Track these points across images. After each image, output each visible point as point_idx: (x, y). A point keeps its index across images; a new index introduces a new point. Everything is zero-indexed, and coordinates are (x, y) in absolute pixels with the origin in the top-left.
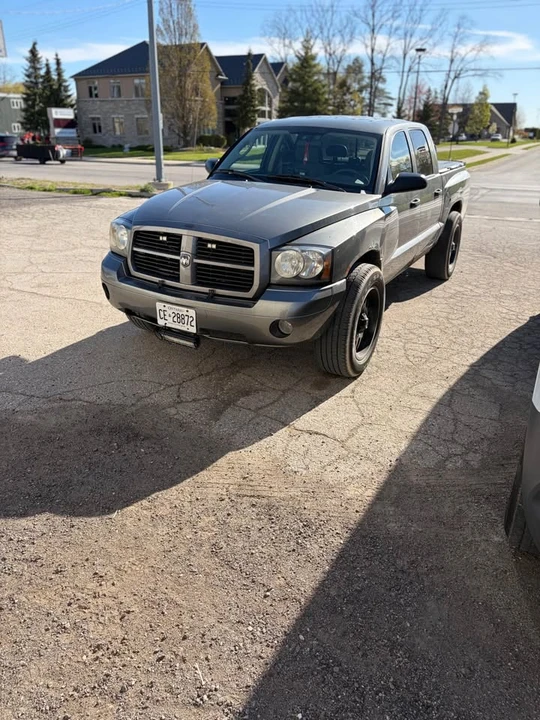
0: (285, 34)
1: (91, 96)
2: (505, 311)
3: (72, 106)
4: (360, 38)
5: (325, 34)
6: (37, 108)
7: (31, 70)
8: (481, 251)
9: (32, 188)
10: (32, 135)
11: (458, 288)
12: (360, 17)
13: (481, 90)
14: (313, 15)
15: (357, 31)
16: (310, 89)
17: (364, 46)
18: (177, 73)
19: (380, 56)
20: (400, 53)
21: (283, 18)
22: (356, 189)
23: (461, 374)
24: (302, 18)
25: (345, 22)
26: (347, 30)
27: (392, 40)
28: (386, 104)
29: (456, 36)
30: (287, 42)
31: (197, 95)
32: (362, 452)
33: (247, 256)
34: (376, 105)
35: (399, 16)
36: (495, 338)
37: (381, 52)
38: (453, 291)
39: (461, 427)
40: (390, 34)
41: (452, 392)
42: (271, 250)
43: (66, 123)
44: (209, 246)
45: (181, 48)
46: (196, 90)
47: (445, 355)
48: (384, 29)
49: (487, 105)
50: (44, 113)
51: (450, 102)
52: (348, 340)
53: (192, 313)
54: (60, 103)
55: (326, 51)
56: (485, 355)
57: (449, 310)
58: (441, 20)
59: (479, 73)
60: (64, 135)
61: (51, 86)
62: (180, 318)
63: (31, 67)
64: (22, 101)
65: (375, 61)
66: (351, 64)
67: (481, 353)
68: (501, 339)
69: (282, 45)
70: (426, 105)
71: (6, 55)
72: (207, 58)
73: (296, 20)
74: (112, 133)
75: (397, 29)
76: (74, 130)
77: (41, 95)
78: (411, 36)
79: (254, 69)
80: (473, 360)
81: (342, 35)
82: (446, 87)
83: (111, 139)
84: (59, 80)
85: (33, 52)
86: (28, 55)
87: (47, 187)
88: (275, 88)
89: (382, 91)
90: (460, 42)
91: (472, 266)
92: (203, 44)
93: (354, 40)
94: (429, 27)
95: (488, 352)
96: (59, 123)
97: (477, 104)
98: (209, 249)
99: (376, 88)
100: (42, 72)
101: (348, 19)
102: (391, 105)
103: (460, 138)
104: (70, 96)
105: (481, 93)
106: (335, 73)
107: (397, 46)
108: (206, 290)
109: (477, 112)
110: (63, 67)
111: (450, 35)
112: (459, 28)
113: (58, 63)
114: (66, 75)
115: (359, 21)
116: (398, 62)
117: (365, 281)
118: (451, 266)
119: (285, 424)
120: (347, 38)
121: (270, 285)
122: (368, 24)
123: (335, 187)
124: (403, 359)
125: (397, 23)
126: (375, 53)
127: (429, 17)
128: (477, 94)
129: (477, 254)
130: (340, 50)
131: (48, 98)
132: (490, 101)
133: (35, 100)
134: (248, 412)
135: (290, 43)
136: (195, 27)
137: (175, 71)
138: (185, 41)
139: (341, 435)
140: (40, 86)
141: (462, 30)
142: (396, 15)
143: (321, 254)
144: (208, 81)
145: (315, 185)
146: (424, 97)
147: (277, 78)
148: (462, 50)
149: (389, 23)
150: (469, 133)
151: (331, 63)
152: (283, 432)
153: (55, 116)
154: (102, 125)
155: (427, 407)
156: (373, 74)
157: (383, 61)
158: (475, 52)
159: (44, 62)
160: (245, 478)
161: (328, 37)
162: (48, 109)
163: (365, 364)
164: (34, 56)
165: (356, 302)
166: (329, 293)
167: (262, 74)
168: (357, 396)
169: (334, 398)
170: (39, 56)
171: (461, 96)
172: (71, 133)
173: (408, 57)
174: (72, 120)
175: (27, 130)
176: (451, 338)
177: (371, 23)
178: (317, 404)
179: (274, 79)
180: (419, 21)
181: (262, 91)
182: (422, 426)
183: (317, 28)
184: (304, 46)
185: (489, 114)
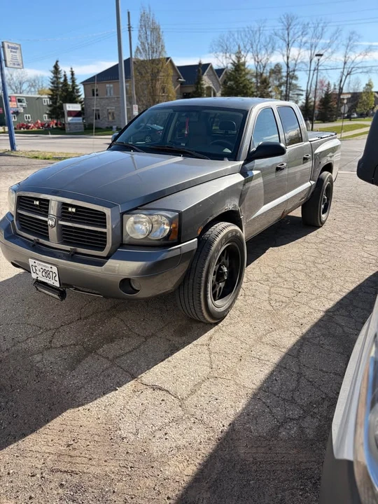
0: (226, 50)
1: (94, 95)
2: (366, 255)
3: (81, 102)
4: (279, 50)
5: (255, 49)
6: (58, 104)
7: (54, 79)
8: (354, 201)
9: (36, 158)
10: (55, 121)
11: (329, 234)
12: (279, 36)
13: (367, 83)
14: (246, 36)
15: (277, 45)
16: (241, 85)
17: (282, 56)
18: (150, 78)
19: (294, 62)
20: (307, 59)
21: (225, 39)
22: (220, 157)
23: (316, 320)
24: (238, 38)
25: (268, 40)
26: (270, 45)
27: (302, 50)
28: (298, 95)
29: (348, 46)
30: (228, 55)
31: (164, 92)
32: (198, 413)
33: (100, 219)
34: (290, 95)
35: (307, 34)
36: (352, 282)
37: (294, 59)
38: (324, 237)
39: (303, 382)
40: (300, 47)
41: (304, 340)
42: (122, 214)
43: (75, 114)
44: (70, 209)
45: (153, 61)
46: (163, 89)
47: (305, 299)
48: (296, 43)
49: (372, 93)
50: (61, 108)
51: (344, 91)
52: (202, 293)
53: (55, 269)
54: (73, 100)
55: (255, 60)
56: (342, 300)
57: (317, 255)
58: (338, 34)
59: (365, 70)
60: (74, 121)
61: (67, 89)
62: (47, 273)
63: (54, 77)
64: (48, 100)
65: (290, 65)
66: (273, 68)
67: (338, 298)
68: (358, 283)
69: (224, 57)
70: (327, 94)
71: (23, 68)
72: (170, 67)
73: (234, 40)
74: (107, 119)
75: (305, 43)
76: (81, 118)
77: (60, 96)
78: (315, 47)
79: (203, 74)
80: (329, 305)
81: (266, 49)
82: (341, 81)
83: (106, 123)
84: (72, 85)
85: (56, 67)
86: (53, 69)
87: (47, 157)
88: (218, 86)
89: (295, 86)
90: (350, 50)
91: (344, 214)
92: (168, 58)
93: (275, 52)
94: (328, 41)
95: (345, 297)
96: (71, 113)
97: (364, 93)
98: (70, 213)
99: (290, 84)
100: (62, 80)
101: (270, 37)
102: (302, 95)
103: (352, 116)
104: (80, 96)
105: (367, 85)
106: (261, 74)
107: (305, 55)
108: (68, 248)
109: (364, 98)
110: (75, 76)
111: (343, 45)
112: (350, 41)
113: (73, 74)
114: (78, 82)
115: (278, 38)
116: (306, 65)
117: (218, 239)
118: (323, 216)
119: (133, 377)
120: (270, 51)
121: (122, 245)
122: (285, 40)
123: (202, 156)
124: (266, 304)
125: (304, 39)
126: (290, 60)
127: (328, 34)
128: (364, 86)
129: (351, 204)
130: (265, 58)
131: (66, 97)
132: (373, 90)
133: (57, 99)
134: (105, 361)
135: (230, 56)
136: (163, 47)
137: (148, 77)
138: (156, 56)
139: (183, 391)
140: (60, 89)
141: (352, 42)
142: (305, 33)
143: (167, 217)
144: (171, 82)
145: (186, 154)
146: (325, 89)
147: (220, 80)
148: (352, 56)
149: (299, 39)
150: (359, 113)
151: (258, 68)
152: (129, 386)
153: (68, 109)
154: (100, 114)
155: (275, 357)
156: (288, 74)
157: (296, 64)
158: (361, 57)
159: (63, 73)
160: (69, 446)
161: (257, 50)
162: (64, 105)
163: (227, 310)
164: (56, 70)
165: (209, 258)
166: (178, 252)
167: (209, 76)
168: (213, 344)
169: (190, 345)
170: (60, 69)
171: (352, 87)
172: (79, 120)
173: (313, 61)
174: (79, 112)
175: (52, 118)
176: (315, 282)
177: (287, 40)
178: (172, 354)
179: (217, 80)
180: (321, 37)
181: (209, 88)
182: (265, 382)
183: (249, 44)
184: (237, 57)
185: (374, 99)
